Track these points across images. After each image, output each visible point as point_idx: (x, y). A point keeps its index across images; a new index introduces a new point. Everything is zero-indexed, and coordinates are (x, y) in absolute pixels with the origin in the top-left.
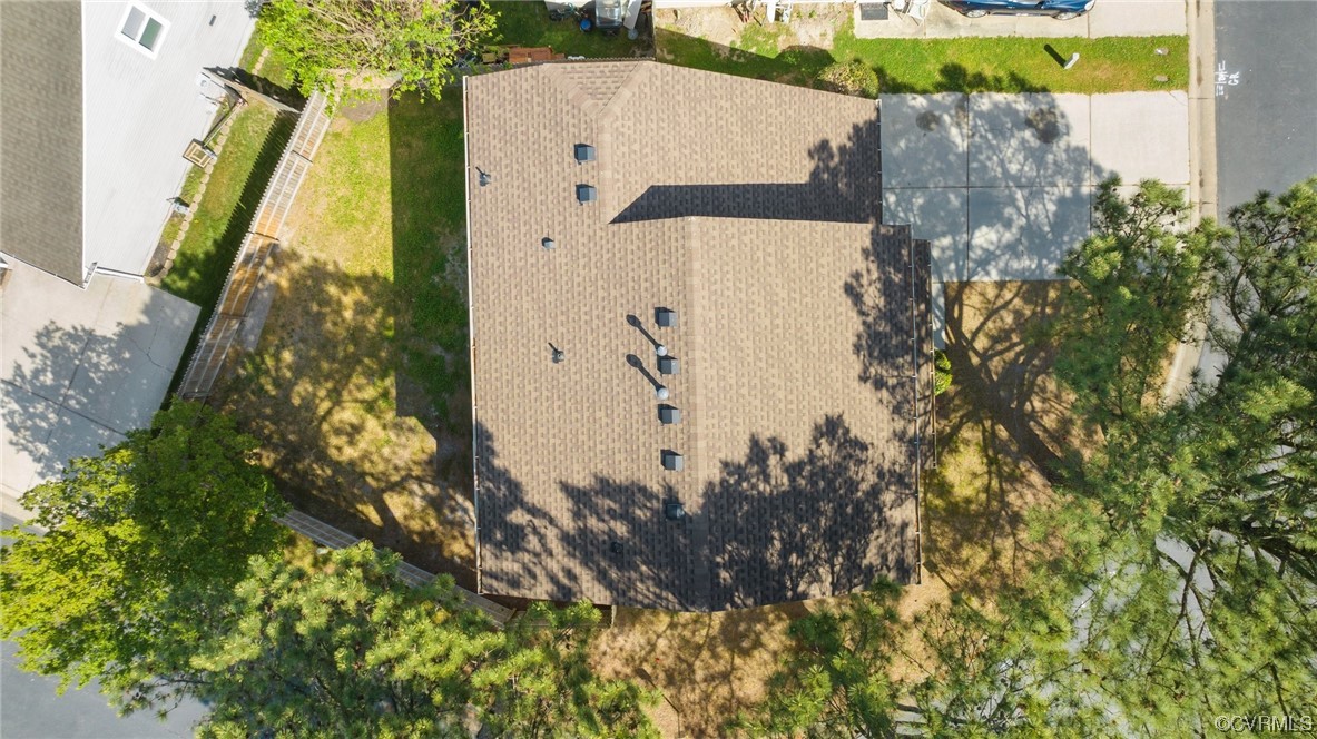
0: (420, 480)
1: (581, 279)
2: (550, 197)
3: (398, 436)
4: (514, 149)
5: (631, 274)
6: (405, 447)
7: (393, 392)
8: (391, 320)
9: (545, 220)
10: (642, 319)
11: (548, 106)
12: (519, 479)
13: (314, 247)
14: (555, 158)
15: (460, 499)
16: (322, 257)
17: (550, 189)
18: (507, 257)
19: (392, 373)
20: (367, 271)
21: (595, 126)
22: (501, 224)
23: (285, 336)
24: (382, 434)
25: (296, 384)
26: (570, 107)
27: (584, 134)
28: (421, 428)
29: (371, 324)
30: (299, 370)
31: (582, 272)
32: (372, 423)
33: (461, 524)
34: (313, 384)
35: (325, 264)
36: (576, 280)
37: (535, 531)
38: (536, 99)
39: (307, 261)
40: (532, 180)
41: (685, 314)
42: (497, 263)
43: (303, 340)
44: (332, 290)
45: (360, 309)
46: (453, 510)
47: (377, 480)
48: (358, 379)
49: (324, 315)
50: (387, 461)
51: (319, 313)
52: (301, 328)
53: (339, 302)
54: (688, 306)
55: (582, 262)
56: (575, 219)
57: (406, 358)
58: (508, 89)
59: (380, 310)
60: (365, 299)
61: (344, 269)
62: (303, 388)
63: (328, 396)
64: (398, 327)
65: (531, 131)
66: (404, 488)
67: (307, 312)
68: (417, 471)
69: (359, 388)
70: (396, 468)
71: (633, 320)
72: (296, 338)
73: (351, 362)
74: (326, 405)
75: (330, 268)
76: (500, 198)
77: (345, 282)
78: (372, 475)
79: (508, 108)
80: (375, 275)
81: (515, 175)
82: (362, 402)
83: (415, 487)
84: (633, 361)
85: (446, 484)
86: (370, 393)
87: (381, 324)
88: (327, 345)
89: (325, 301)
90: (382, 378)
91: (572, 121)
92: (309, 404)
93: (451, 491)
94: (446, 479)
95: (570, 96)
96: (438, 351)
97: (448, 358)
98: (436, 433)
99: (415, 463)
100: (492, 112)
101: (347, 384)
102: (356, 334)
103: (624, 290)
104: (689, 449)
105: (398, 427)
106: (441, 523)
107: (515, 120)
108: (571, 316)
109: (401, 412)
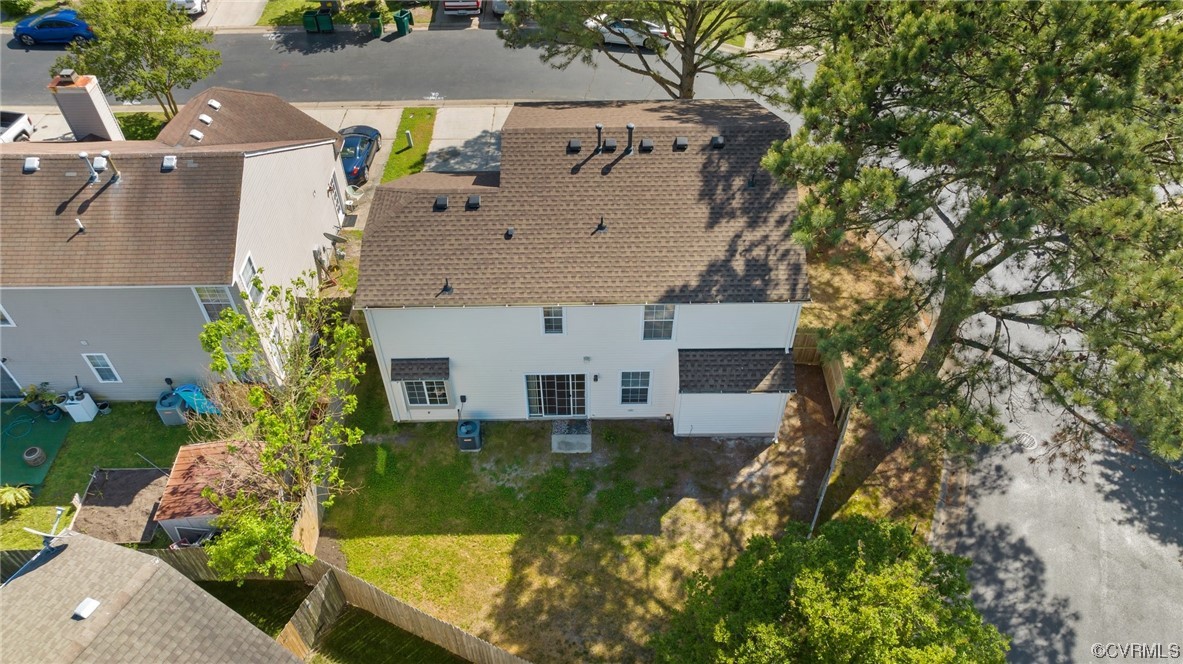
0: (725, 515)
1: (541, 209)
2: (472, 232)
3: (681, 534)
4: (426, 263)
5: (540, 171)
6: (692, 527)
7: (637, 537)
8: (561, 538)
9: (490, 237)
10: (575, 163)
11: (397, 233)
12: (706, 263)
13: (474, 616)
14: (440, 228)
15: (740, 479)
16: (486, 608)
17: (465, 232)
18: (517, 270)
19: (617, 539)
20: (507, 562)
21: (422, 196)
22: (488, 276)
23: (573, 650)
24: (680, 550)
25: (629, 640)
26: (402, 215)
27: (427, 205)
28: (672, 512)
29: (563, 558)
30: (614, 636)
31: (535, 208)
32: (670, 559)
33: (765, 478)
34: (629, 621)
35: (495, 607)
36: (541, 212)
37: (748, 250)
38: (389, 243)
39: (489, 625)
40: (456, 247)
41: (572, 133)
42: (522, 280)
43: (579, 630)
44: (524, 599)
45: (547, 569)
46: (752, 486)
47: (730, 554)
48: (623, 572)
49: (552, 607)
50: (708, 545)
51: (548, 612)
52: (565, 632)
53: (539, 591)
54: (566, 132)
55: (527, 208)
56: (493, 213)
57: (599, 526)
58: (375, 267)
59: (550, 549)
60: (537, 563)
61: (503, 585)
62: (635, 632)
63: (642, 603)
64: (568, 531)
65: (414, 247)
66: (736, 530)
67: (546, 625)
68: (718, 517)
69: (633, 571)
70: (716, 536)
71: (575, 170)
72: (575, 639)
73: (605, 579)
74: (654, 608)
75: (499, 601)
76: (466, 276)
77: (516, 585)
78: (726, 561)
79: (391, 267)
80: (513, 553)
81: (449, 262)
82: (648, 569)
83: (734, 519)
84: (606, 171)
85: (726, 491)
86: (638, 561)
87: (564, 548)
88: (584, 605)
89: (537, 606)
90: (620, 547)
91: (414, 214)
92: (653, 626)
93: (733, 487)
94: (721, 491)
95: (393, 215)
96: (592, 496)
97: (599, 487)
98: (675, 499)
99: (708, 518)
100: (391, 282)
101: (628, 583)
102: (575, 574)
103: (552, 176)
104: (671, 132)
105: (673, 534)
106: (766, 497)
107: (402, 262)
108: (569, 216)
109: (656, 530)
